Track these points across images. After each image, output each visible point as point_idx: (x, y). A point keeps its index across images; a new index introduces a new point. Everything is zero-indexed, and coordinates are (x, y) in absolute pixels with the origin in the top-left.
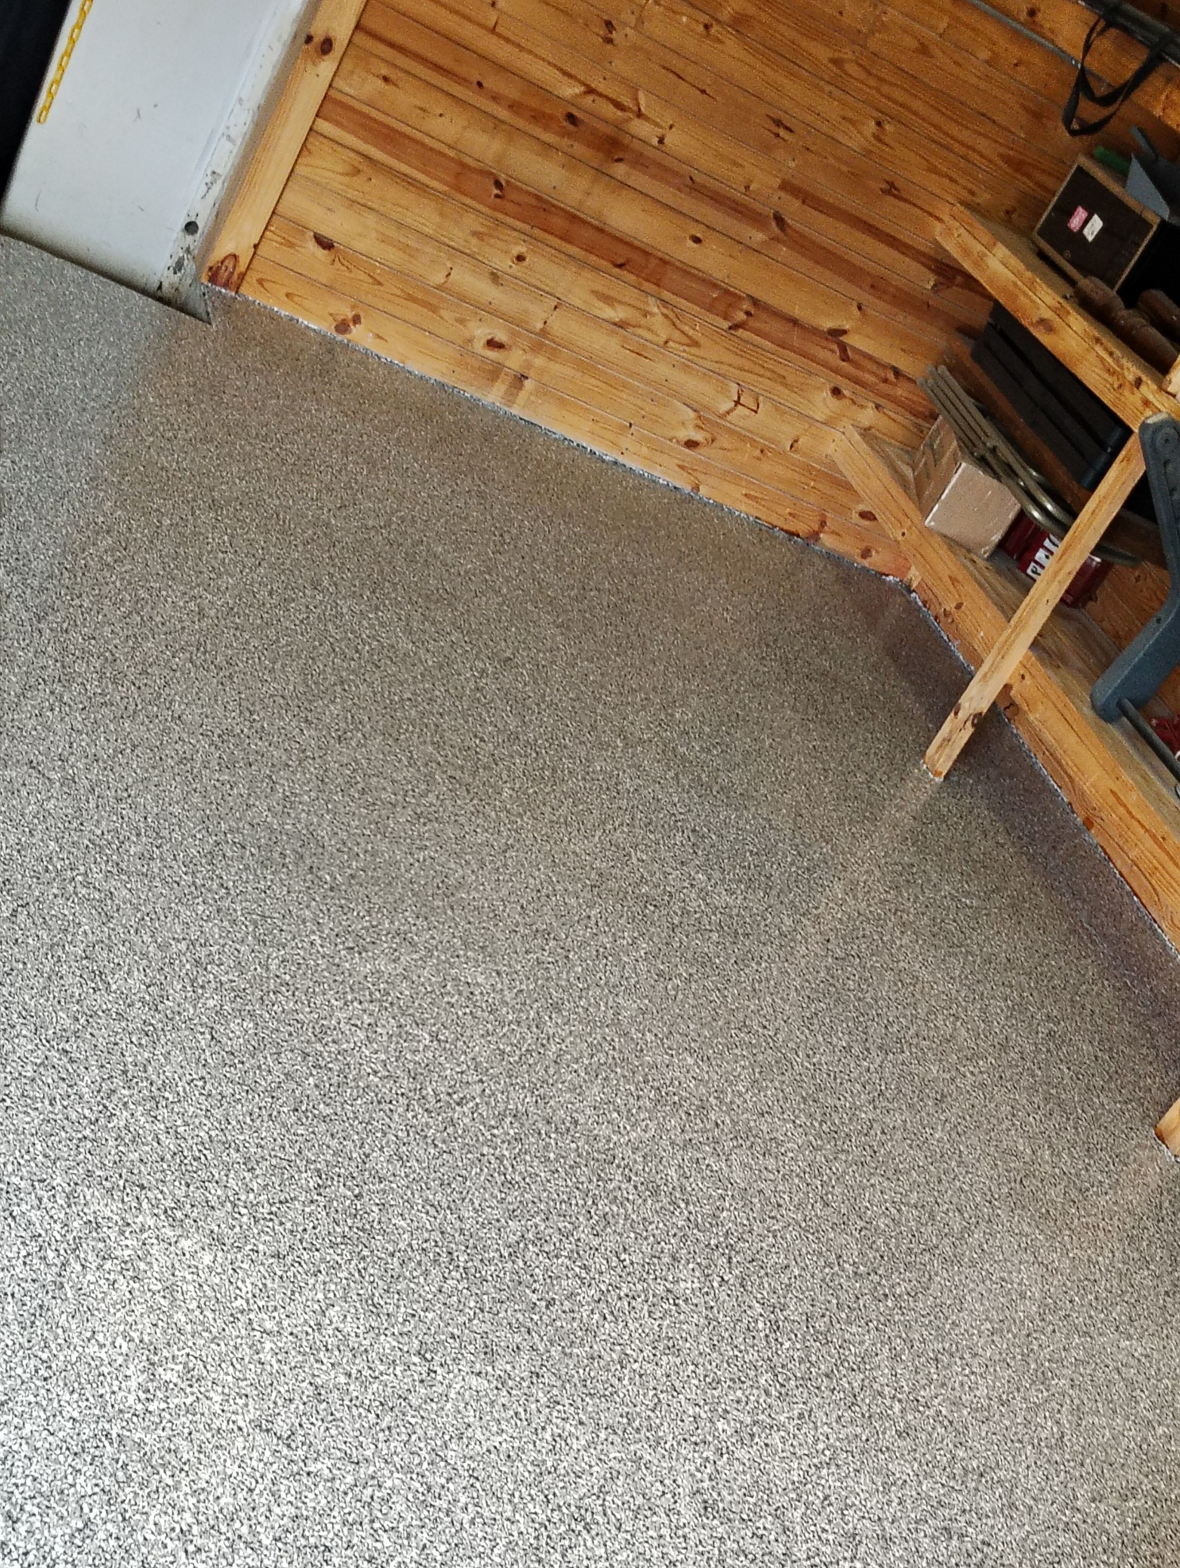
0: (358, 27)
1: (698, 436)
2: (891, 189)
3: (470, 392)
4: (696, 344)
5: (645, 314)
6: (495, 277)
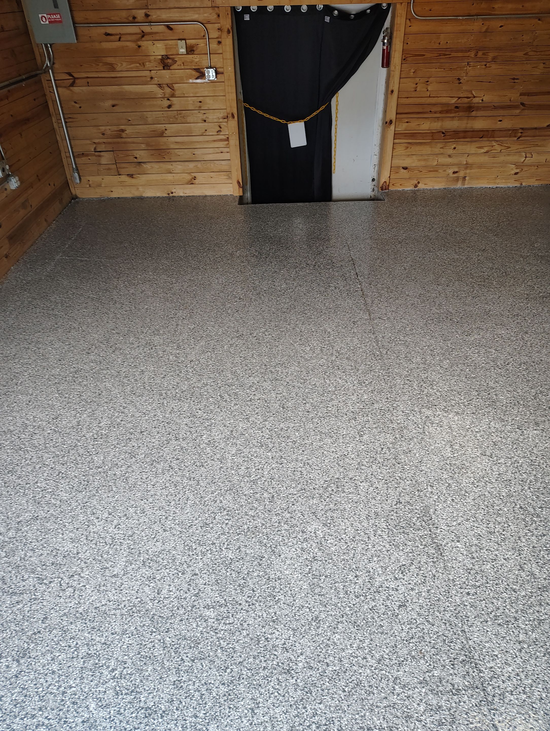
0: (397, 114)
1: (518, 171)
3: (452, 187)
4: (509, 147)
5: (492, 146)
6: (450, 156)
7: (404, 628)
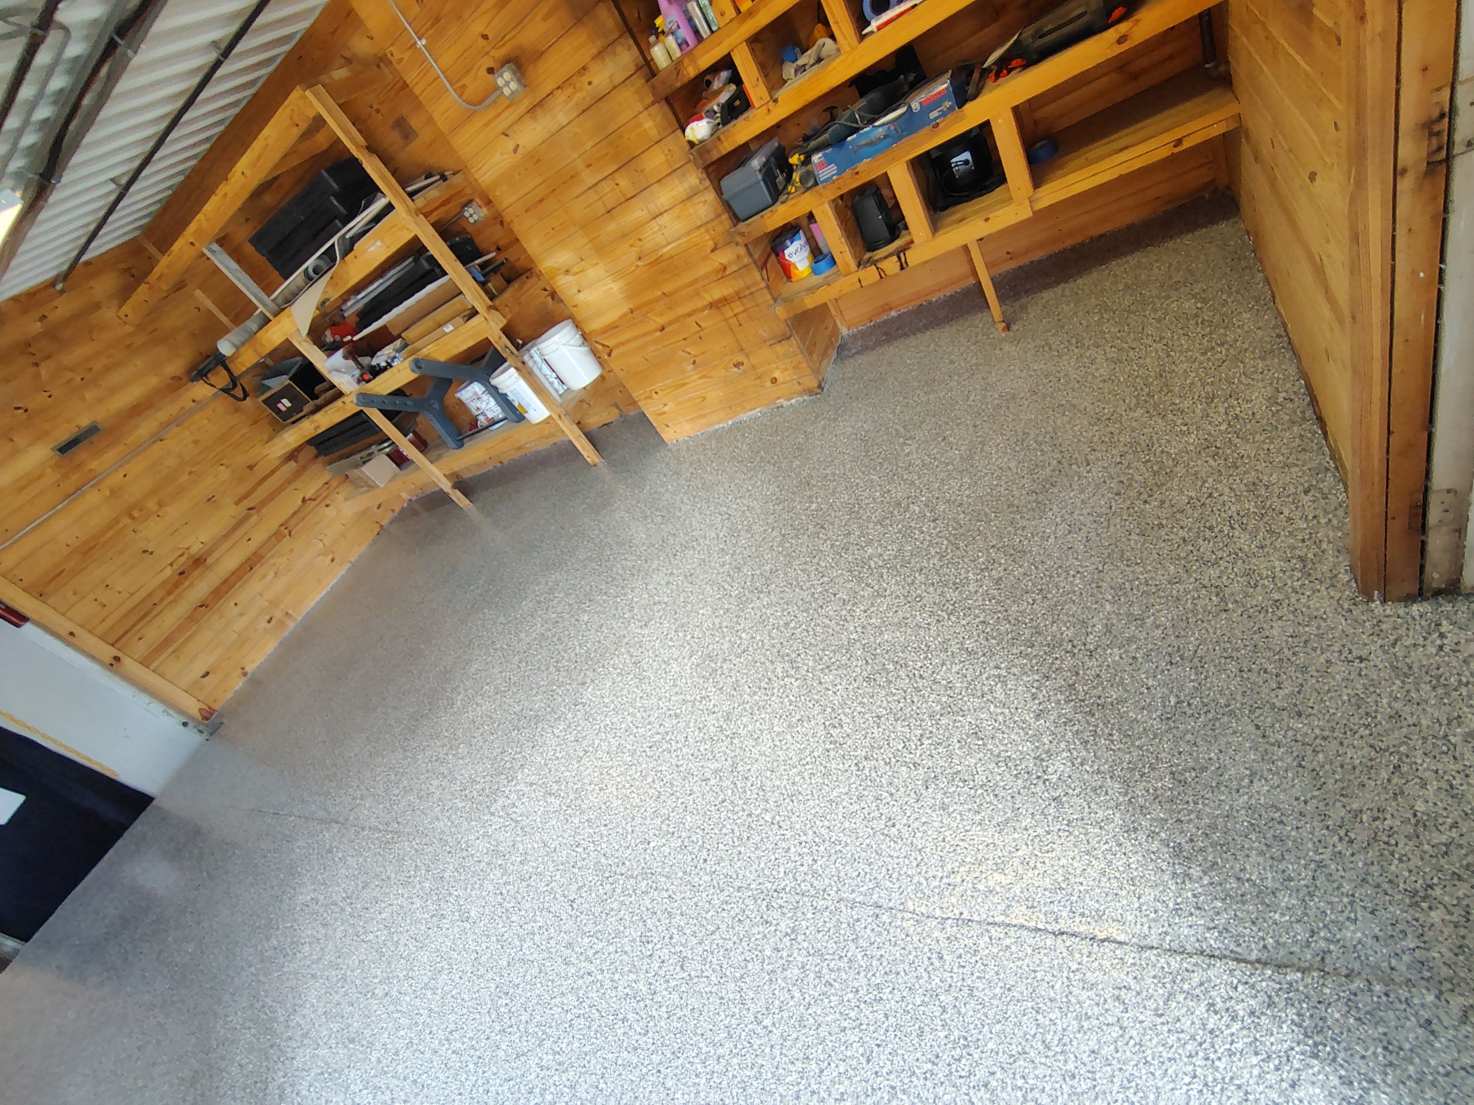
0: (113, 645)
1: (330, 557)
2: (251, 467)
3: (286, 633)
4: (293, 550)
5: (275, 564)
6: (241, 615)
7: (706, 974)
